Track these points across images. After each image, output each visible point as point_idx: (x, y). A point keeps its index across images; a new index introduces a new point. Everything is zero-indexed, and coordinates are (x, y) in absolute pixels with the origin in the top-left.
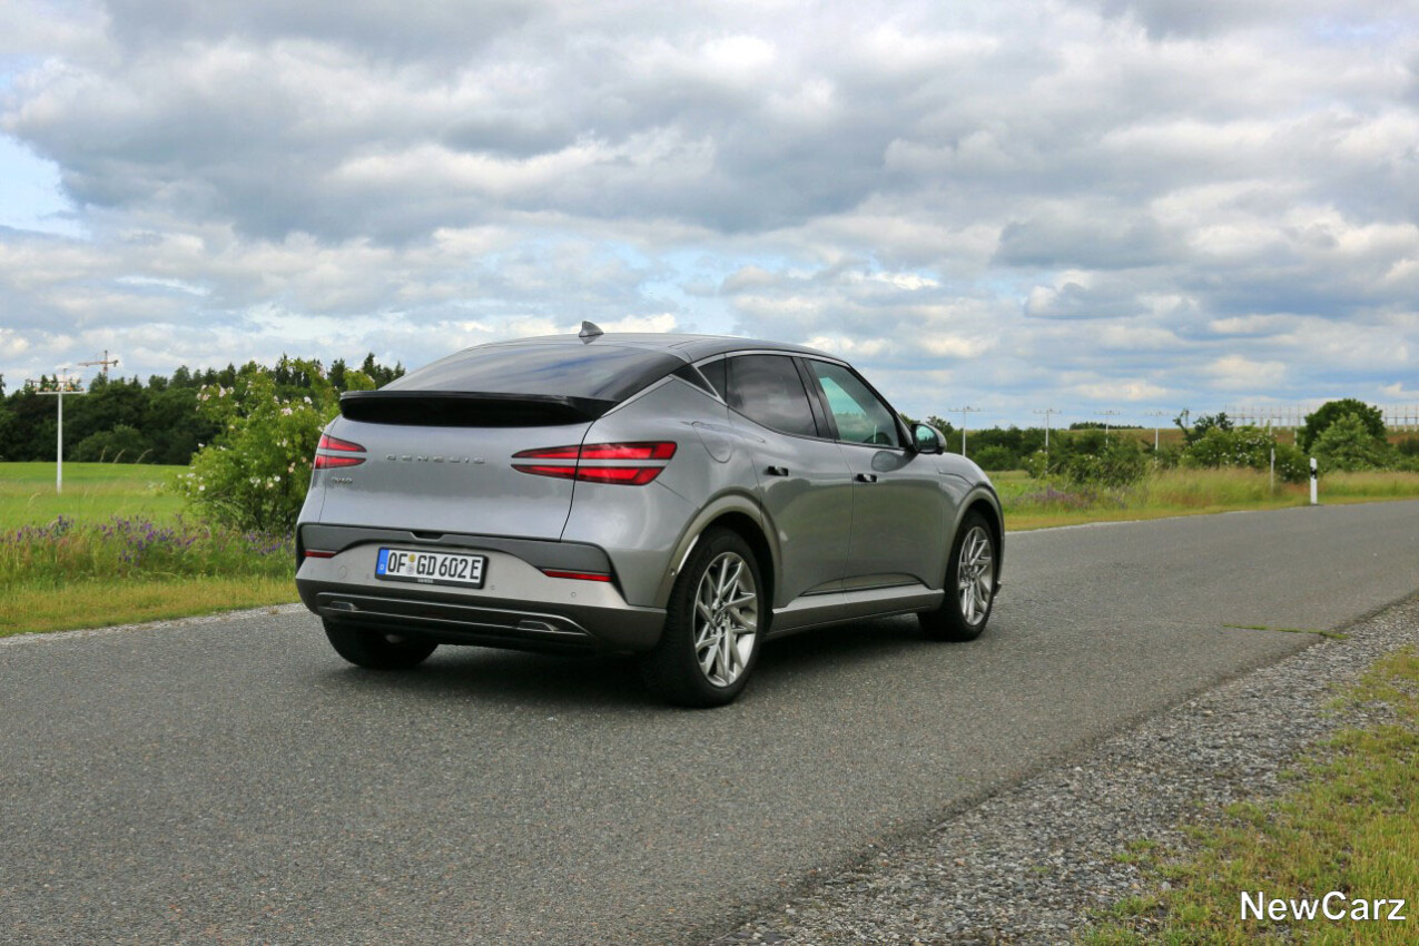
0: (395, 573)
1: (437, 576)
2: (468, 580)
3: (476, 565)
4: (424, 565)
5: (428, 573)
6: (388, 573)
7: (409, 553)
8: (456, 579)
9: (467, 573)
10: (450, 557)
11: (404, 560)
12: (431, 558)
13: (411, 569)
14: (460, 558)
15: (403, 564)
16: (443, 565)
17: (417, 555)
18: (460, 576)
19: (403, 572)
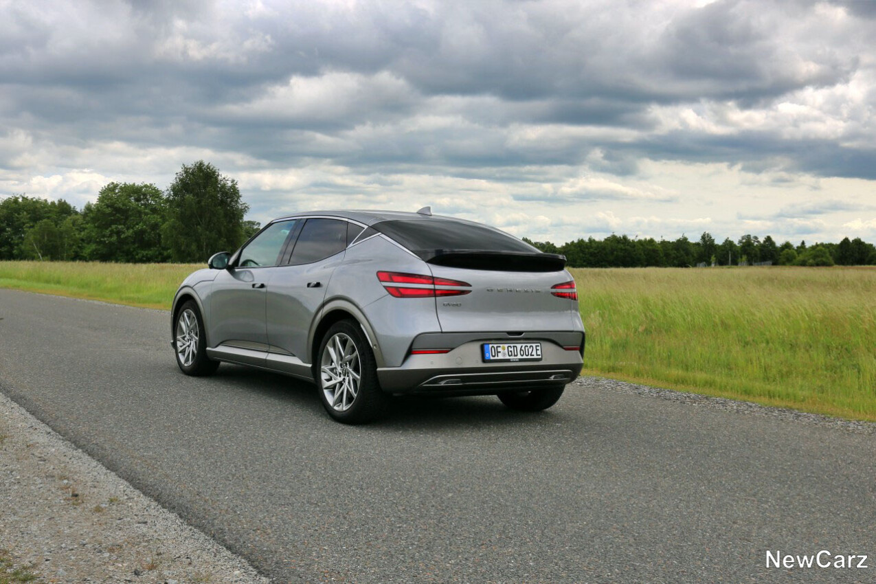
0: (496, 358)
1: (519, 357)
2: (535, 357)
3: (538, 348)
4: (511, 351)
5: (515, 356)
6: (492, 358)
7: (501, 345)
8: (529, 357)
9: (534, 353)
10: (524, 345)
11: (499, 349)
12: (514, 347)
13: (504, 354)
14: (529, 345)
15: (500, 352)
16: (521, 350)
17: (506, 346)
18: (531, 355)
19: (500, 357)
